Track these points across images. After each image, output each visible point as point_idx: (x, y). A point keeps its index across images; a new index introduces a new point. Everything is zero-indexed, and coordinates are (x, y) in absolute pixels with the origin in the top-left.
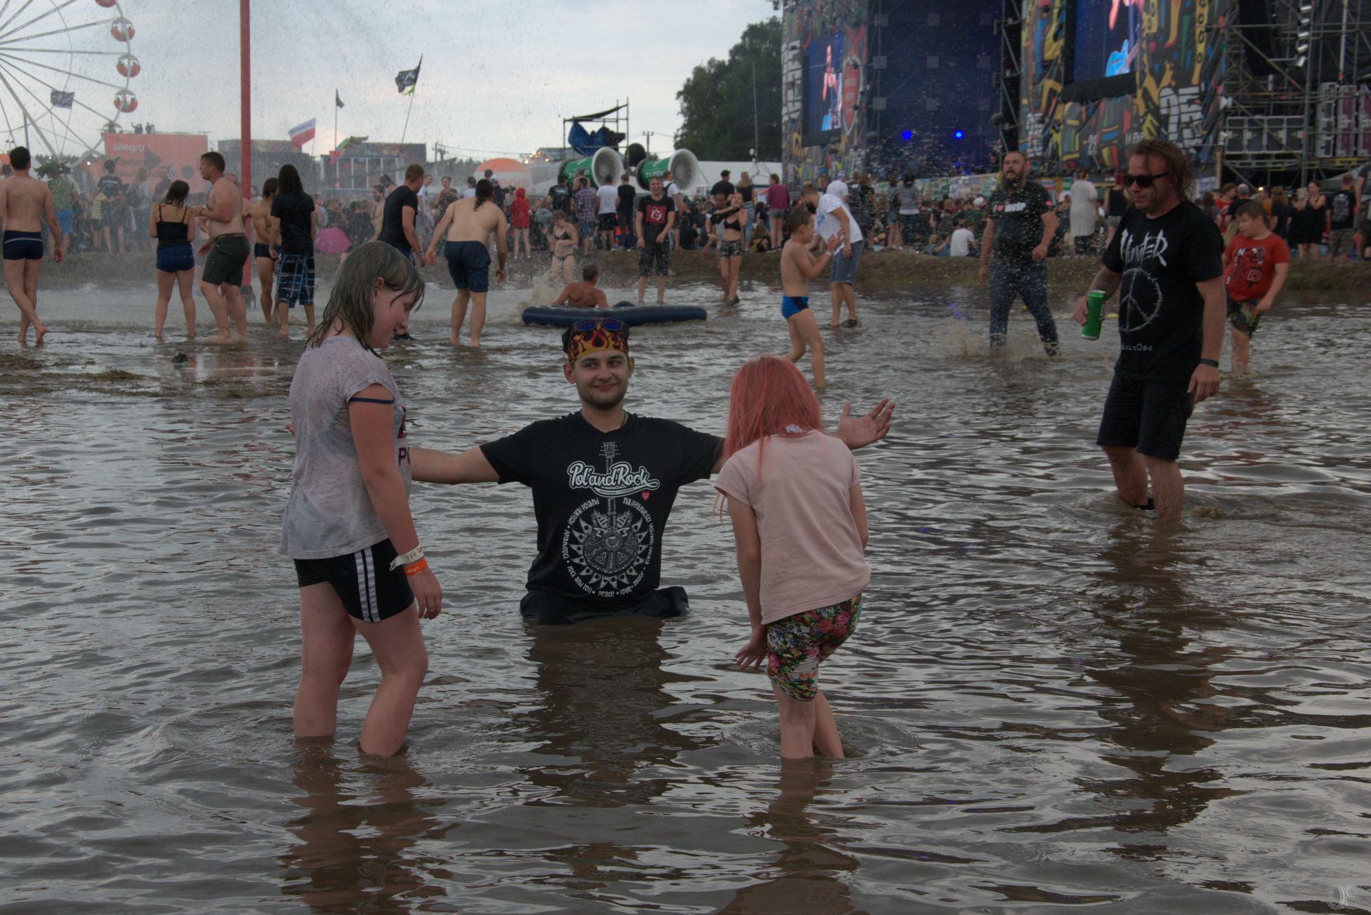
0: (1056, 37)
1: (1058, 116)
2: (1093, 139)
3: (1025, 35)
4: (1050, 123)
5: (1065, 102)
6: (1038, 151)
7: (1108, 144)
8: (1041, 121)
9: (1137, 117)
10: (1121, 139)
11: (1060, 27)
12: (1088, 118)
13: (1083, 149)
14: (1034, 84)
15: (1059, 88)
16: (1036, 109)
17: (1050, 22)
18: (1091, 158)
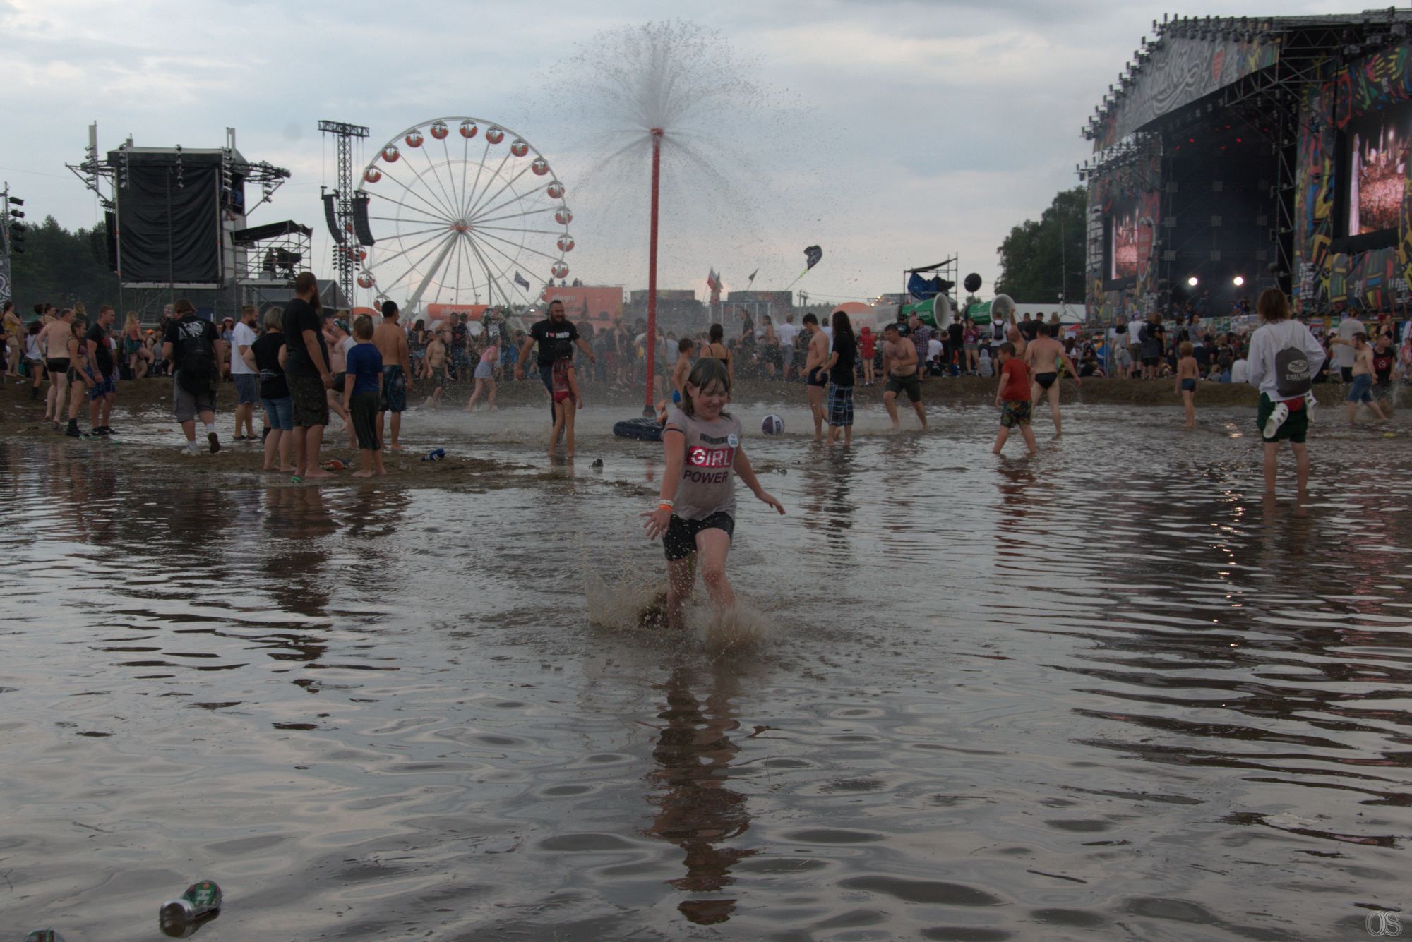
0: (1326, 200)
1: (1327, 265)
2: (1359, 285)
3: (1298, 198)
4: (1319, 271)
5: (1333, 253)
6: (1309, 294)
7: (1373, 288)
8: (1312, 269)
9: (1398, 266)
10: (1385, 284)
11: (1330, 191)
12: (1354, 266)
13: (1350, 293)
14: (1307, 238)
15: (1328, 242)
16: (1308, 259)
17: (1321, 187)
18: (1357, 300)
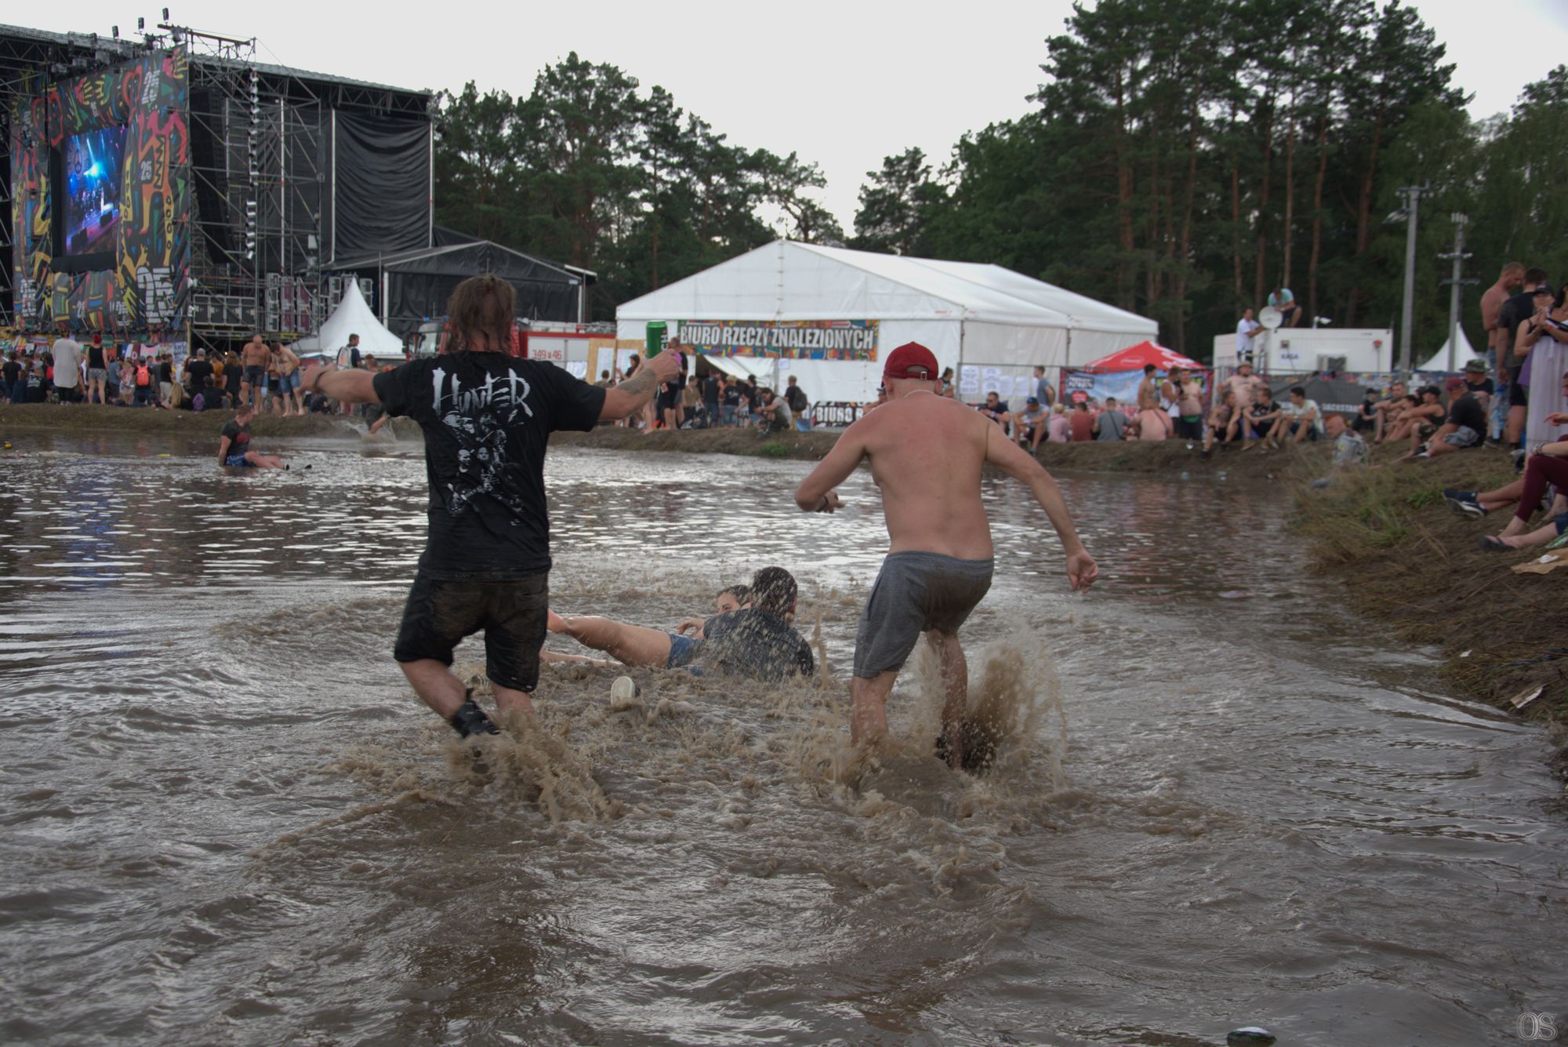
0: (44, 217)
1: (49, 283)
2: (81, 305)
3: (15, 212)
4: (40, 286)
5: (55, 272)
6: (33, 312)
7: (95, 309)
8: (34, 286)
9: (118, 290)
10: (107, 307)
11: (47, 208)
12: (76, 287)
13: (72, 313)
14: (27, 254)
15: (49, 260)
16: (30, 276)
17: (39, 204)
18: (80, 320)
